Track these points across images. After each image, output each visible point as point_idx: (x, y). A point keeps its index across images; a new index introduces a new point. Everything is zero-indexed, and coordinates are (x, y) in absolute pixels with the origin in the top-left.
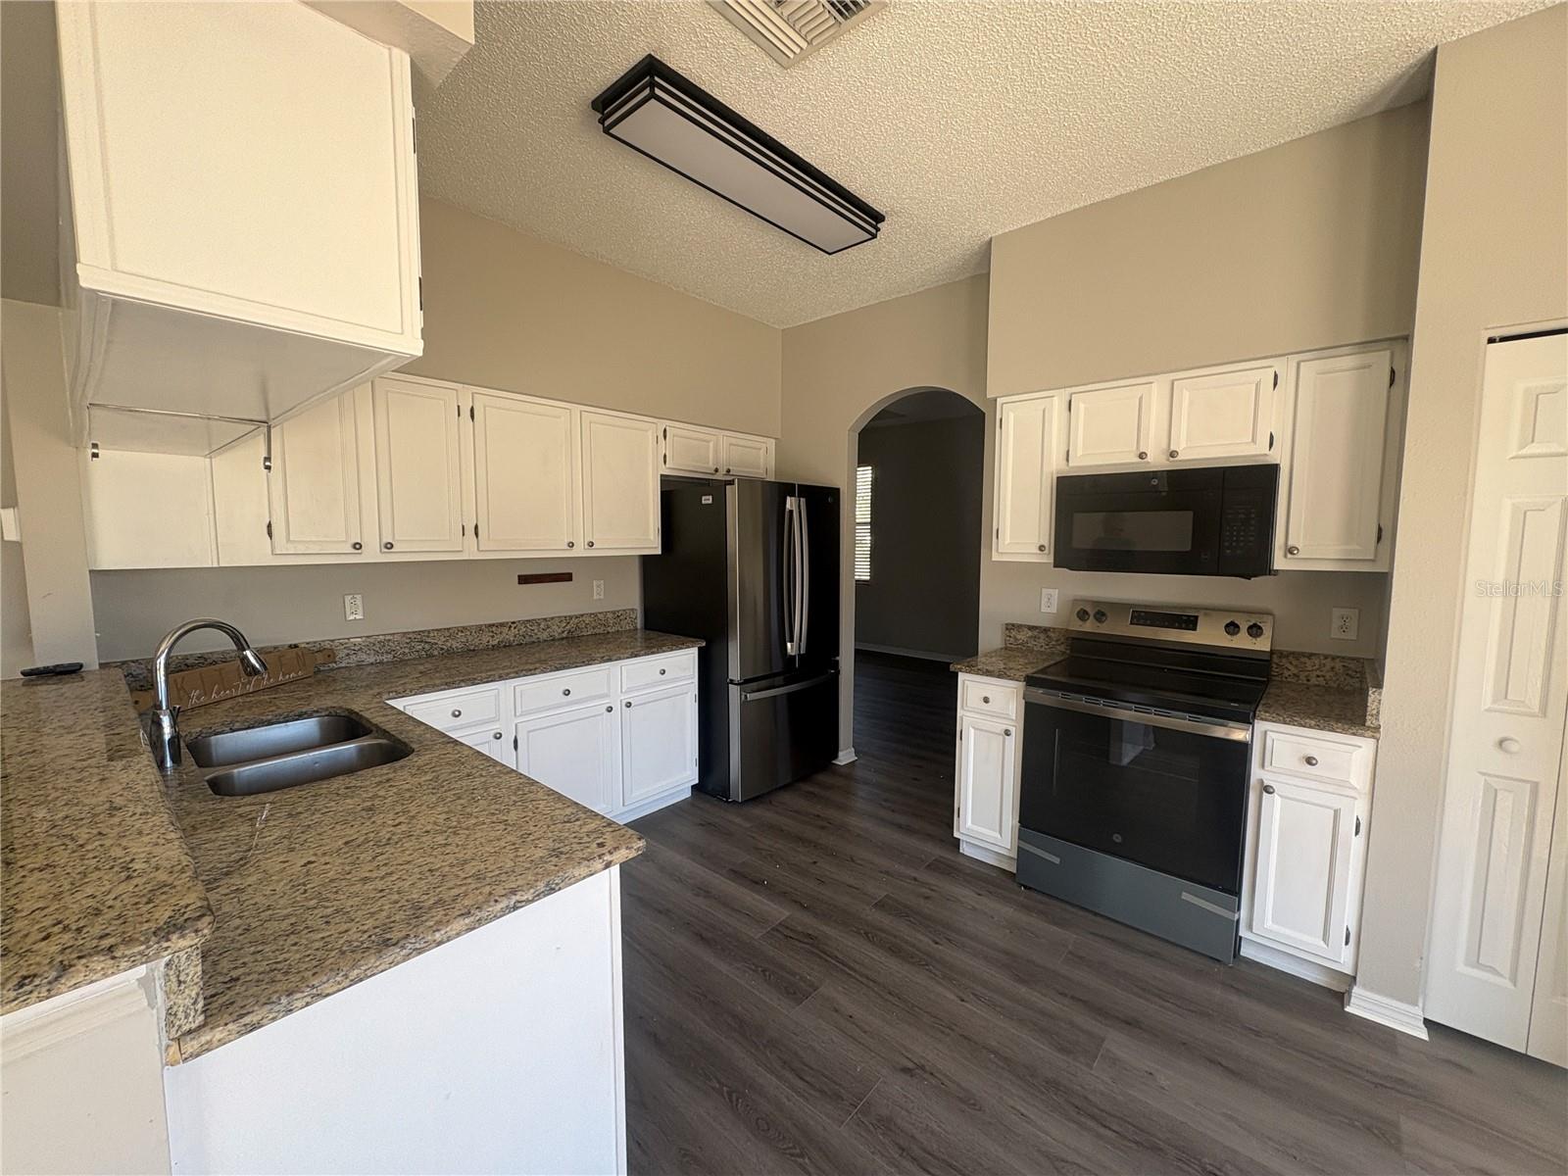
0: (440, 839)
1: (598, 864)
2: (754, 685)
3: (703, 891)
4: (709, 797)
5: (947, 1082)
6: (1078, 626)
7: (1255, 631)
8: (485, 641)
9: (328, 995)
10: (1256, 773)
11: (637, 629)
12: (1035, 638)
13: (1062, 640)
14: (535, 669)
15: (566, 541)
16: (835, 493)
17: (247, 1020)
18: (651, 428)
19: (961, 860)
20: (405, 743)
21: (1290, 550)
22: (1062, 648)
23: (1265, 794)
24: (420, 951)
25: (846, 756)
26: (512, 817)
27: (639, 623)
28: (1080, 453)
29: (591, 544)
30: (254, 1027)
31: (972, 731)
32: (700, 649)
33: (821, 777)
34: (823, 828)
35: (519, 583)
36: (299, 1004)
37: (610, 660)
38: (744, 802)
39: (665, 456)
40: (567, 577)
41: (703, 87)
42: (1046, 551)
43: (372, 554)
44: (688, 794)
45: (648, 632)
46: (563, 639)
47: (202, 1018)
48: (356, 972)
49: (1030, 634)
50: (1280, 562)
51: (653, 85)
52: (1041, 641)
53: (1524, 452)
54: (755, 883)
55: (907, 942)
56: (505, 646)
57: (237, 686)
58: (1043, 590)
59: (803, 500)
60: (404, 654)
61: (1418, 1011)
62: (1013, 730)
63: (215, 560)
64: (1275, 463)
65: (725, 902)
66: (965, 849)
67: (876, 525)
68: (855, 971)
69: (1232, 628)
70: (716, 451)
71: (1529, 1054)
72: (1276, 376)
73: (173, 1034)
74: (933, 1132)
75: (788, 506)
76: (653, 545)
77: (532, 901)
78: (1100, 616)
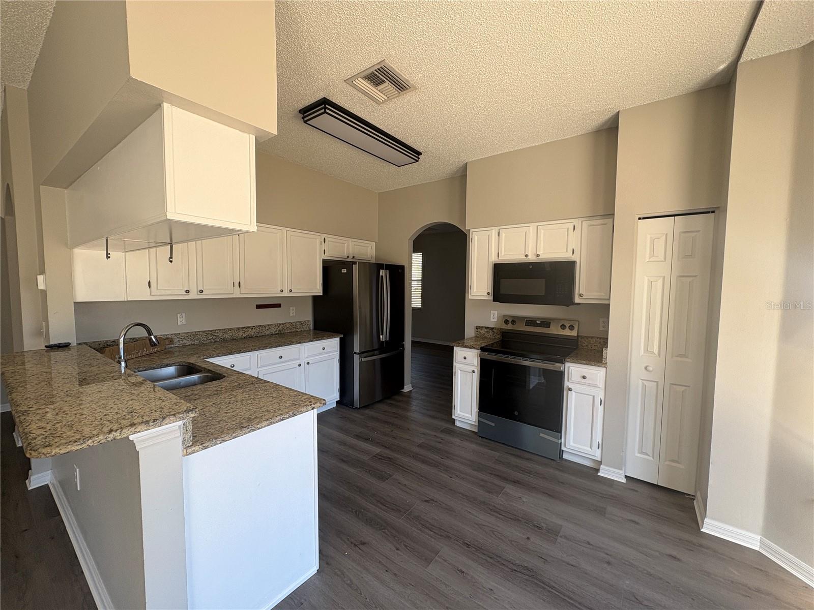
0: (249, 402)
1: (310, 408)
2: (365, 354)
3: (343, 443)
4: (344, 406)
5: (441, 503)
6: (504, 327)
7: (571, 328)
8: (240, 335)
9: (226, 441)
10: (567, 384)
11: (310, 330)
12: (487, 332)
13: (499, 333)
14: (267, 346)
15: (280, 289)
16: (402, 268)
17: (204, 445)
18: (317, 238)
19: (455, 428)
20: (220, 374)
21: (580, 295)
22: (499, 336)
23: (569, 392)
24: (253, 430)
25: (407, 388)
26: (274, 395)
27: (312, 327)
28: (503, 254)
29: (291, 291)
30: (206, 448)
31: (459, 371)
32: (340, 338)
33: (397, 397)
34: (396, 417)
35: (257, 308)
36: (218, 442)
37: (300, 343)
38: (361, 408)
39: (324, 250)
40: (278, 306)
41: (346, 108)
42: (490, 295)
43: (193, 295)
44: (334, 405)
45: (316, 331)
46: (276, 334)
47: (192, 443)
48: (235, 434)
49: (486, 330)
50: (577, 300)
51: (325, 108)
52: (490, 333)
53: (651, 260)
54: (366, 440)
55: (430, 458)
56: (250, 337)
57: (134, 354)
58: (491, 312)
59: (388, 271)
60: (204, 340)
61: (622, 472)
62: (476, 370)
63: (126, 297)
64: (574, 260)
65: (352, 447)
66: (458, 424)
67: (425, 280)
68: (408, 469)
69: (563, 327)
70: (348, 248)
71: (659, 484)
72: (574, 226)
73: (184, 447)
74: (435, 519)
75: (381, 274)
76: (318, 291)
77: (288, 418)
78: (513, 322)
